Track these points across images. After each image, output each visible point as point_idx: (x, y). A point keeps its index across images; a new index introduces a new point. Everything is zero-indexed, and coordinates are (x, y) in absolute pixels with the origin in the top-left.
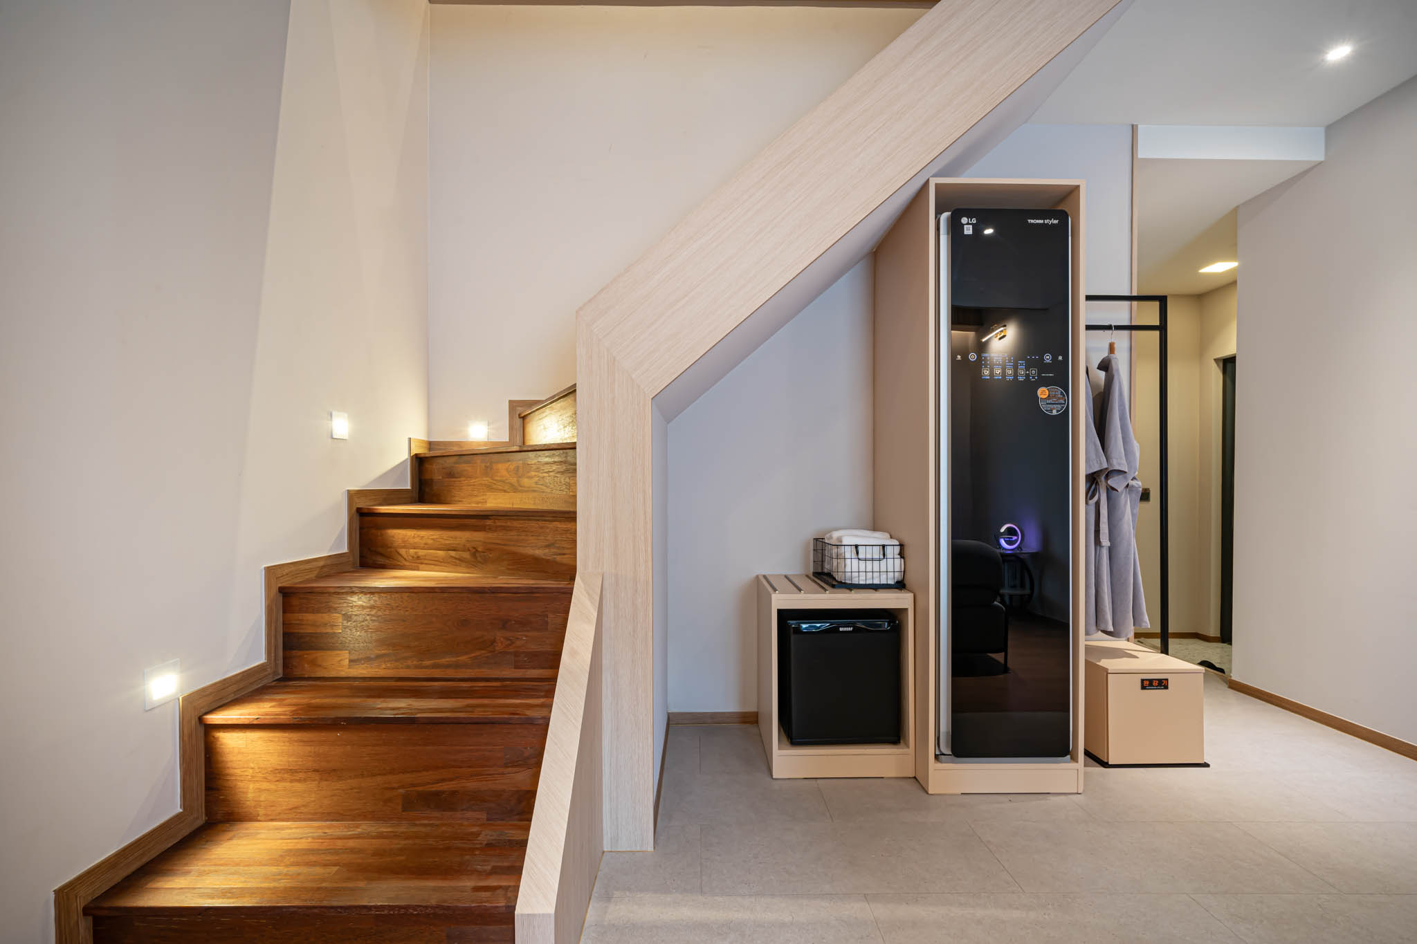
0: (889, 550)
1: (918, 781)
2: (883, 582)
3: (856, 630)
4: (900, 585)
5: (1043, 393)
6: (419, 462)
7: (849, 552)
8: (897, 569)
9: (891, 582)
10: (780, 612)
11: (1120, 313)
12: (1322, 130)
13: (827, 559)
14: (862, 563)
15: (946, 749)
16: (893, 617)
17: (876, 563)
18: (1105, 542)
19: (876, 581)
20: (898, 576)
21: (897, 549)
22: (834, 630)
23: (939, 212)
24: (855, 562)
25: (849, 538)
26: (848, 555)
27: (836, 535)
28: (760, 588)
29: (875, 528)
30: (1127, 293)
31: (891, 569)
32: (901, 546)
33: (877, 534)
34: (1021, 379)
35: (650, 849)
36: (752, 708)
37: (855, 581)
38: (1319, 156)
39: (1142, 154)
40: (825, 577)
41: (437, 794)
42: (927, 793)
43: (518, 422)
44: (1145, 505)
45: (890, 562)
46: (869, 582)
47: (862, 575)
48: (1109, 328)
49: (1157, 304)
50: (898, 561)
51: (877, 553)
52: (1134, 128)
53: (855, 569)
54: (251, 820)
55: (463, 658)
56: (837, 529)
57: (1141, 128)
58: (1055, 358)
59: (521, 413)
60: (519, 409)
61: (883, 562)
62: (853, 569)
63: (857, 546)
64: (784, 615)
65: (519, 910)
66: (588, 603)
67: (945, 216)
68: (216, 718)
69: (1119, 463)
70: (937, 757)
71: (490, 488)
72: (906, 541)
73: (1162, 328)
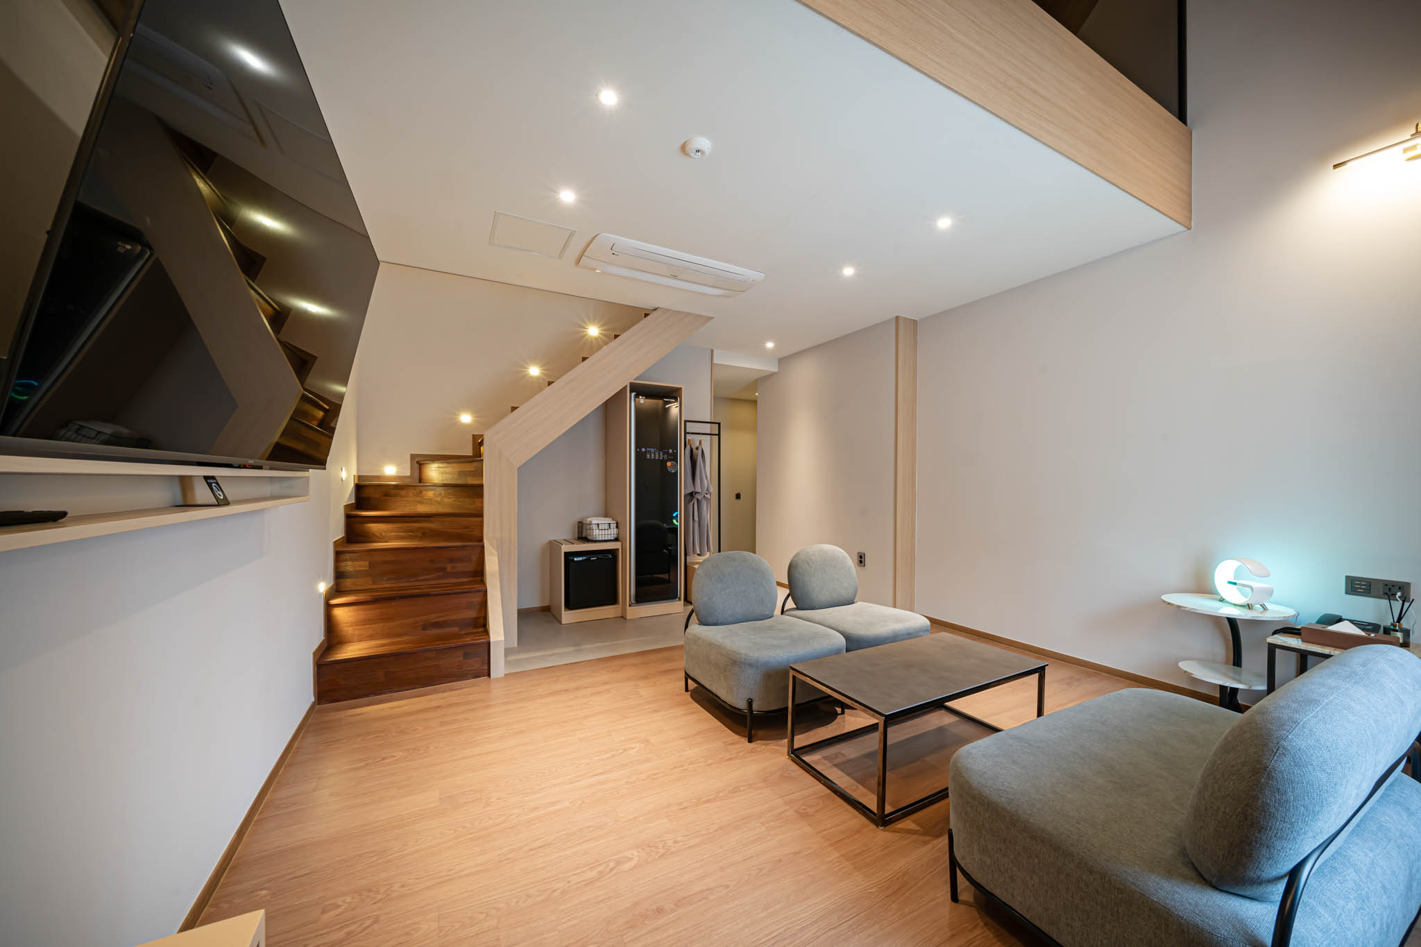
0: (612, 525)
1: (623, 617)
2: (610, 539)
3: (598, 558)
4: (616, 540)
5: (669, 464)
6: (359, 488)
7: (595, 527)
8: (615, 533)
9: (613, 539)
10: (566, 553)
11: (707, 428)
12: (777, 361)
13: (584, 530)
14: (601, 531)
15: (633, 601)
16: (614, 552)
17: (606, 531)
18: (696, 519)
19: (606, 539)
20: (616, 536)
21: (615, 525)
22: (589, 559)
23: (631, 392)
24: (598, 531)
25: (595, 521)
26: (594, 528)
27: (589, 520)
28: (553, 546)
29: (606, 516)
30: (709, 421)
31: (612, 533)
32: (617, 523)
33: (607, 519)
34: (661, 458)
35: (516, 645)
36: (546, 604)
37: (598, 539)
38: (776, 370)
39: (715, 362)
40: (583, 539)
41: (438, 622)
42: (626, 619)
43: (416, 466)
44: (738, 501)
45: (612, 530)
46: (603, 539)
47: (600, 536)
48: (699, 434)
49: (717, 425)
50: (615, 530)
51: (607, 527)
52: (712, 351)
53: (597, 533)
54: (350, 642)
55: (432, 576)
56: (589, 517)
57: (715, 351)
58: (673, 452)
59: (419, 462)
60: (418, 459)
61: (609, 531)
62: (597, 534)
63: (598, 524)
64: (567, 554)
65: (491, 640)
66: (492, 549)
67: (633, 394)
68: (334, 602)
69: (698, 489)
70: (630, 605)
71: (420, 502)
72: (619, 521)
73: (719, 435)
